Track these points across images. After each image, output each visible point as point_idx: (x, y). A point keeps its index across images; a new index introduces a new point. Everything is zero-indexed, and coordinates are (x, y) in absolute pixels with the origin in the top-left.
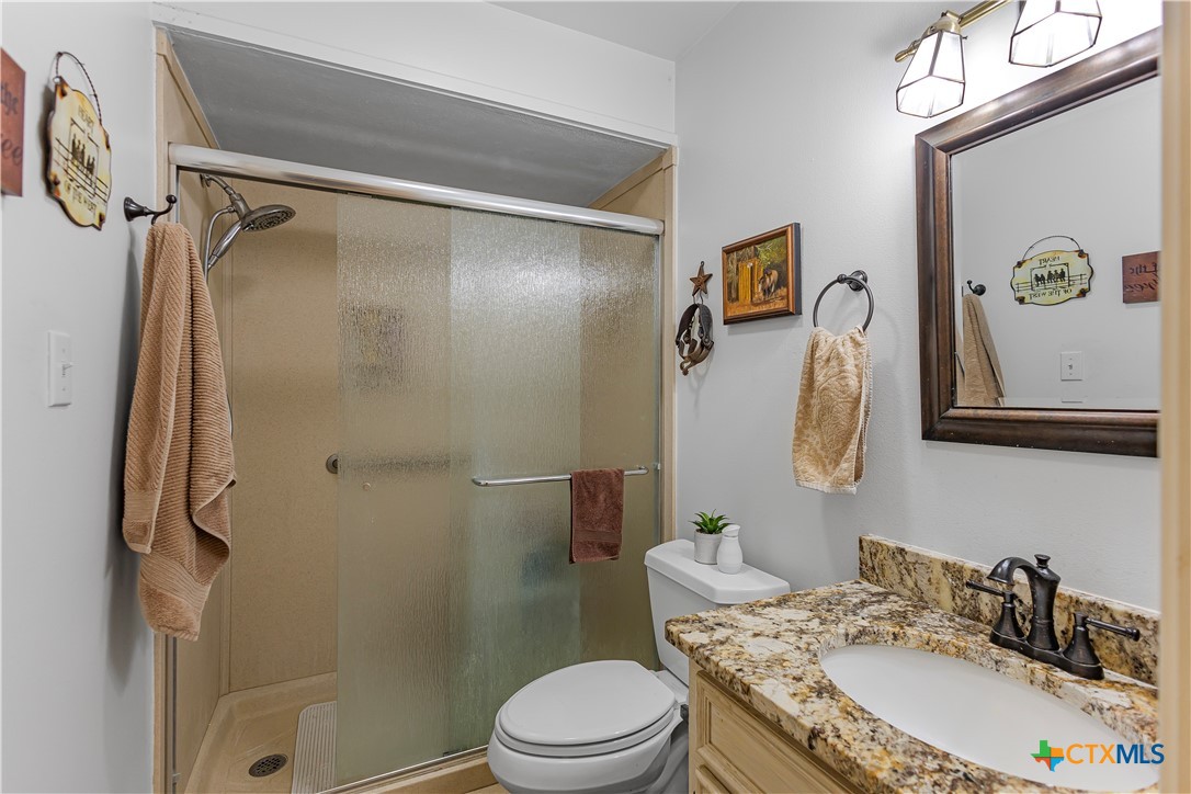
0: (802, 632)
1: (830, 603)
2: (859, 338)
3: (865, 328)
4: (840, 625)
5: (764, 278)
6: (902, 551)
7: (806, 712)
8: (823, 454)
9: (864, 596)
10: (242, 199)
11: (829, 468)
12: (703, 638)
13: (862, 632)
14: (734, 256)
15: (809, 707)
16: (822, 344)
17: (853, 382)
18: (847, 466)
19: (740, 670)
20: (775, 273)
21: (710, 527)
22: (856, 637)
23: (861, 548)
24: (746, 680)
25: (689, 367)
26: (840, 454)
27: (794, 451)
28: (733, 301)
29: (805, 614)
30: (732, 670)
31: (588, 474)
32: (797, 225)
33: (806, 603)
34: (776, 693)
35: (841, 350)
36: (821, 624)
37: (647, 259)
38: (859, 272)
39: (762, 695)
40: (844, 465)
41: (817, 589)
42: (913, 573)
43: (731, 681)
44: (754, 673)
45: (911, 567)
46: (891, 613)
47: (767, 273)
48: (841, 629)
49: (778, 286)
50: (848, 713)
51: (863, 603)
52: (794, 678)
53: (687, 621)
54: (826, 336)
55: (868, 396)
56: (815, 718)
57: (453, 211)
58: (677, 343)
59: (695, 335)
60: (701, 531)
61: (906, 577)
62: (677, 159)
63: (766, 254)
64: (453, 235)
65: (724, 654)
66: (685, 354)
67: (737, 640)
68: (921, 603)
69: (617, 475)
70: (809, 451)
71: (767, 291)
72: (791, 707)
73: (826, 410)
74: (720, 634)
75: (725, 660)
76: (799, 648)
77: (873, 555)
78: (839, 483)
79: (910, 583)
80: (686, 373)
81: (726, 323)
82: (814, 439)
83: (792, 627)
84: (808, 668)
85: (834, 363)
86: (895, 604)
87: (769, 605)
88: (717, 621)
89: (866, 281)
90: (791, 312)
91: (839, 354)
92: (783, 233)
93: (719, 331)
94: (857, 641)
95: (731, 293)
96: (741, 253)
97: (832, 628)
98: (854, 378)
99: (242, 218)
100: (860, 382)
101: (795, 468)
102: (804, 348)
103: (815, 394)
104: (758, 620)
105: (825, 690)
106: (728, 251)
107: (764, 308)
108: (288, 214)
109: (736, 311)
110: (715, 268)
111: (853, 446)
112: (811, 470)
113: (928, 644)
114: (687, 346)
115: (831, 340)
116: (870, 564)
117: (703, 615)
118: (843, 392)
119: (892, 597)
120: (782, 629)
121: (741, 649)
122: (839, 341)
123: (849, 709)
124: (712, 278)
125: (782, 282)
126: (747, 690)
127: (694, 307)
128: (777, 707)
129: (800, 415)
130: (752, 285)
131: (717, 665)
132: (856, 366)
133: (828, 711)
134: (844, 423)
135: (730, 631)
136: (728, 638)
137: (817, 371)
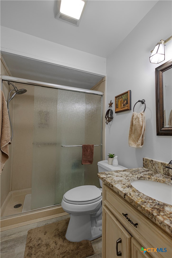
0: (127, 176)
1: (135, 171)
2: (142, 113)
3: (144, 111)
4: (136, 175)
5: (123, 102)
6: (152, 161)
7: (124, 190)
8: (135, 139)
9: (143, 170)
10: (16, 88)
11: (136, 142)
12: (105, 176)
13: (141, 177)
14: (117, 98)
15: (125, 189)
16: (135, 115)
17: (141, 123)
18: (140, 141)
19: (111, 182)
20: (126, 101)
21: (112, 156)
22: (140, 178)
23: (143, 160)
24: (112, 184)
25: (108, 123)
26: (138, 139)
27: (129, 139)
28: (117, 108)
29: (129, 173)
30: (110, 182)
31: (86, 145)
32: (130, 91)
33: (130, 171)
34: (119, 187)
35: (139, 116)
36: (132, 175)
37: (100, 101)
38: (143, 100)
39: (115, 187)
40: (139, 141)
41: (133, 169)
42: (155, 166)
43: (109, 185)
44: (114, 183)
45: (154, 164)
46: (149, 174)
47: (124, 101)
48: (136, 176)
49: (126, 104)
50: (134, 191)
51: (143, 172)
52: (123, 184)
53: (102, 173)
54: (136, 113)
55: (145, 126)
56: (126, 191)
57: (58, 90)
58: (106, 118)
59: (109, 116)
60: (110, 157)
61: (153, 166)
62: (106, 79)
63: (124, 97)
64: (58, 94)
65: (109, 179)
66: (107, 120)
67: (112, 177)
68: (156, 172)
69: (92, 146)
70: (132, 139)
71: (124, 105)
72: (121, 189)
73: (135, 129)
74: (109, 176)
75: (109, 180)
76: (126, 179)
77: (146, 162)
78: (138, 145)
79: (154, 167)
80: (107, 124)
81: (116, 113)
82: (133, 136)
83: (125, 175)
84: (127, 182)
85: (137, 119)
86: (150, 172)
87: (121, 171)
88: (109, 173)
89: (145, 102)
90: (129, 110)
91: (138, 117)
92: (127, 92)
93: (114, 115)
94: (140, 179)
95: (117, 106)
96: (119, 97)
97: (135, 176)
98: (141, 122)
99: (16, 92)
100: (143, 123)
101: (129, 143)
102: (131, 117)
103: (133, 126)
104: (118, 174)
105: (130, 186)
106: (116, 97)
107: (123, 109)
108: (25, 91)
109: (118, 110)
110: (113, 101)
111: (141, 137)
112: (132, 143)
113: (156, 180)
114: (108, 118)
115: (137, 114)
116: (145, 164)
117: (106, 172)
118: (139, 125)
119: (150, 171)
120: (123, 175)
121: (113, 179)
122: (138, 114)
123: (134, 190)
124: (113, 104)
125: (127, 103)
126: (112, 186)
127: (109, 110)
128: (118, 189)
129: (130, 131)
130: (121, 104)
131: (107, 181)
132: (142, 120)
133: (129, 190)
134: (139, 132)
135: (111, 175)
136: (110, 177)
137: (133, 121)
